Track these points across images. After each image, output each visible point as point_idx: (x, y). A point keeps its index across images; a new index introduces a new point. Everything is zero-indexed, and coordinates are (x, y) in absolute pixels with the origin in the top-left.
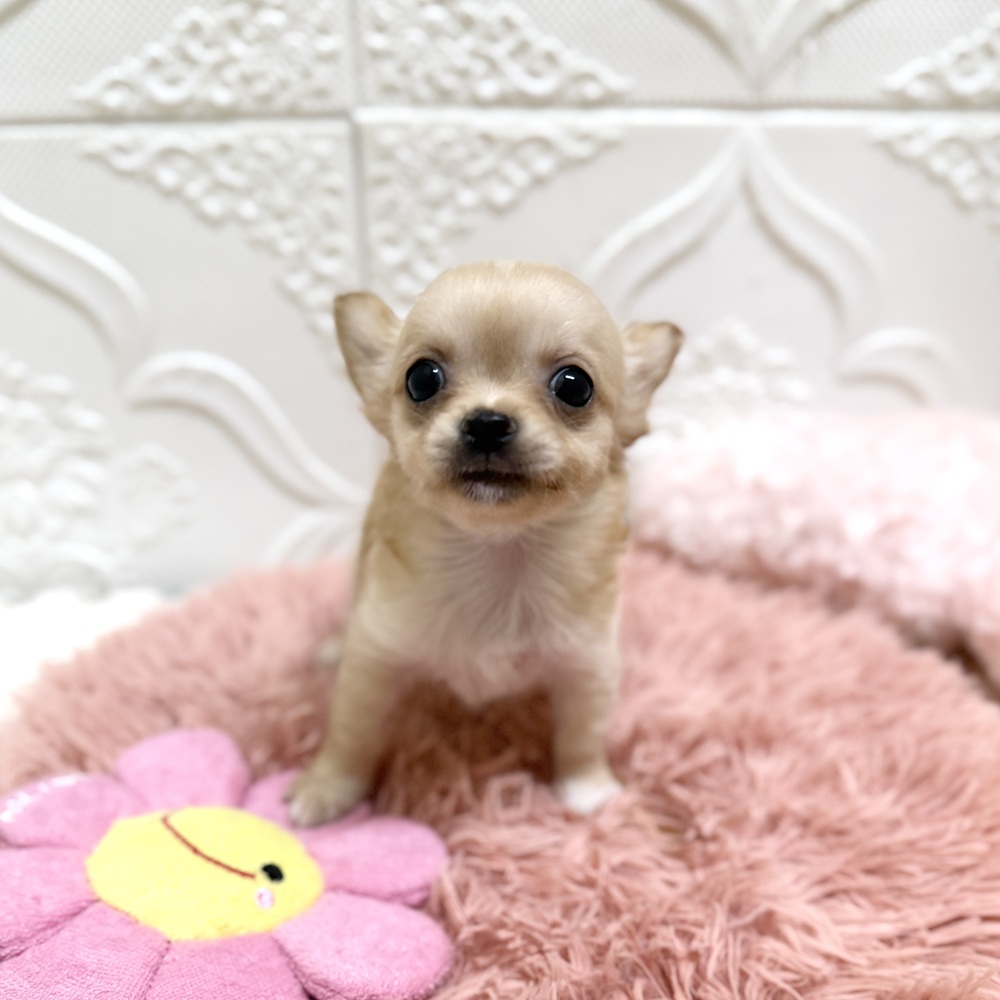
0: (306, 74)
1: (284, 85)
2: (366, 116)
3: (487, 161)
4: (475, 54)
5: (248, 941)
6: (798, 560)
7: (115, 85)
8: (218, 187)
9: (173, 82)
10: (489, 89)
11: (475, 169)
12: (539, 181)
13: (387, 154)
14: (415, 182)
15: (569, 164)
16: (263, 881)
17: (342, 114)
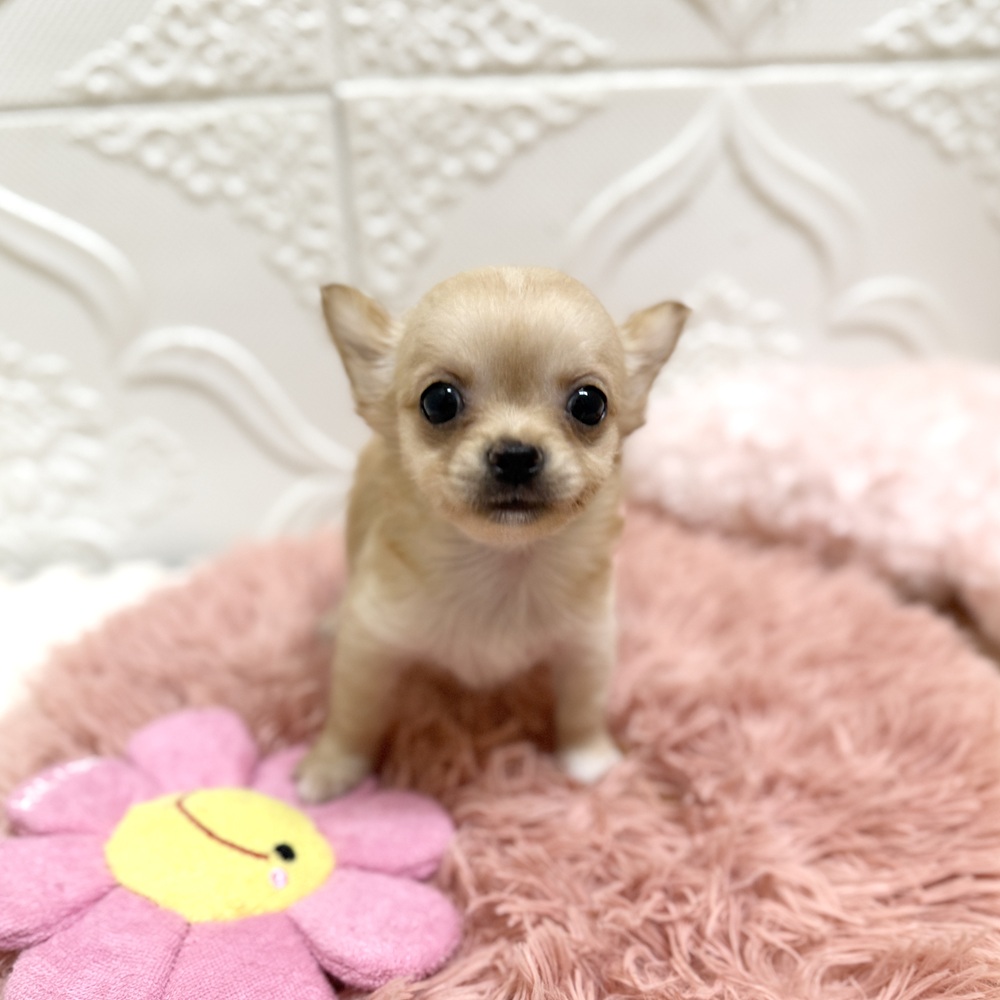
0: (288, 52)
1: (265, 63)
2: (349, 90)
3: (470, 131)
4: (455, 25)
5: (265, 920)
6: (790, 517)
7: (99, 70)
8: (204, 166)
9: (156, 63)
10: (469, 58)
11: (461, 136)
12: (522, 149)
13: (370, 127)
14: (398, 152)
15: (551, 130)
16: (277, 862)
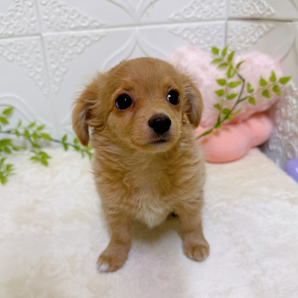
0: (29, 26)
1: (24, 28)
3: (74, 42)
4: (68, 18)
10: (72, 26)
11: (71, 45)
12: (87, 46)
17: (39, 34)
